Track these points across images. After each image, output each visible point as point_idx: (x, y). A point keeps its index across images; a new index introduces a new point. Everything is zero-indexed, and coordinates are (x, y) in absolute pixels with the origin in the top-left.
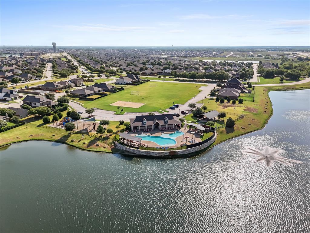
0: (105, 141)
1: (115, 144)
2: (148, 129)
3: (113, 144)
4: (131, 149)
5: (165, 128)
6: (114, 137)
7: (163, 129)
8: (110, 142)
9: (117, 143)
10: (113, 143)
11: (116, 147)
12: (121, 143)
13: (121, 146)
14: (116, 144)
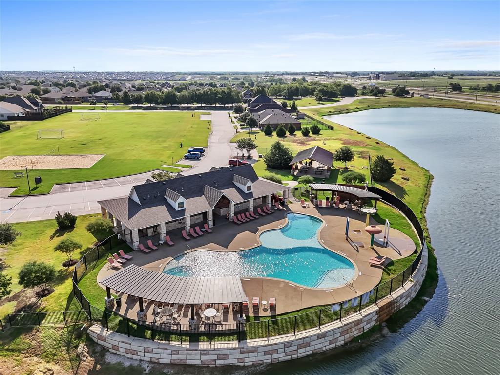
0: (24, 341)
1: (90, 342)
2: (197, 228)
3: (82, 347)
4: (206, 353)
5: (247, 214)
6: (70, 299)
7: (243, 215)
8: (57, 335)
9: (106, 333)
10: (79, 337)
11: (111, 359)
12: (126, 328)
13: (136, 344)
14: (100, 337)
